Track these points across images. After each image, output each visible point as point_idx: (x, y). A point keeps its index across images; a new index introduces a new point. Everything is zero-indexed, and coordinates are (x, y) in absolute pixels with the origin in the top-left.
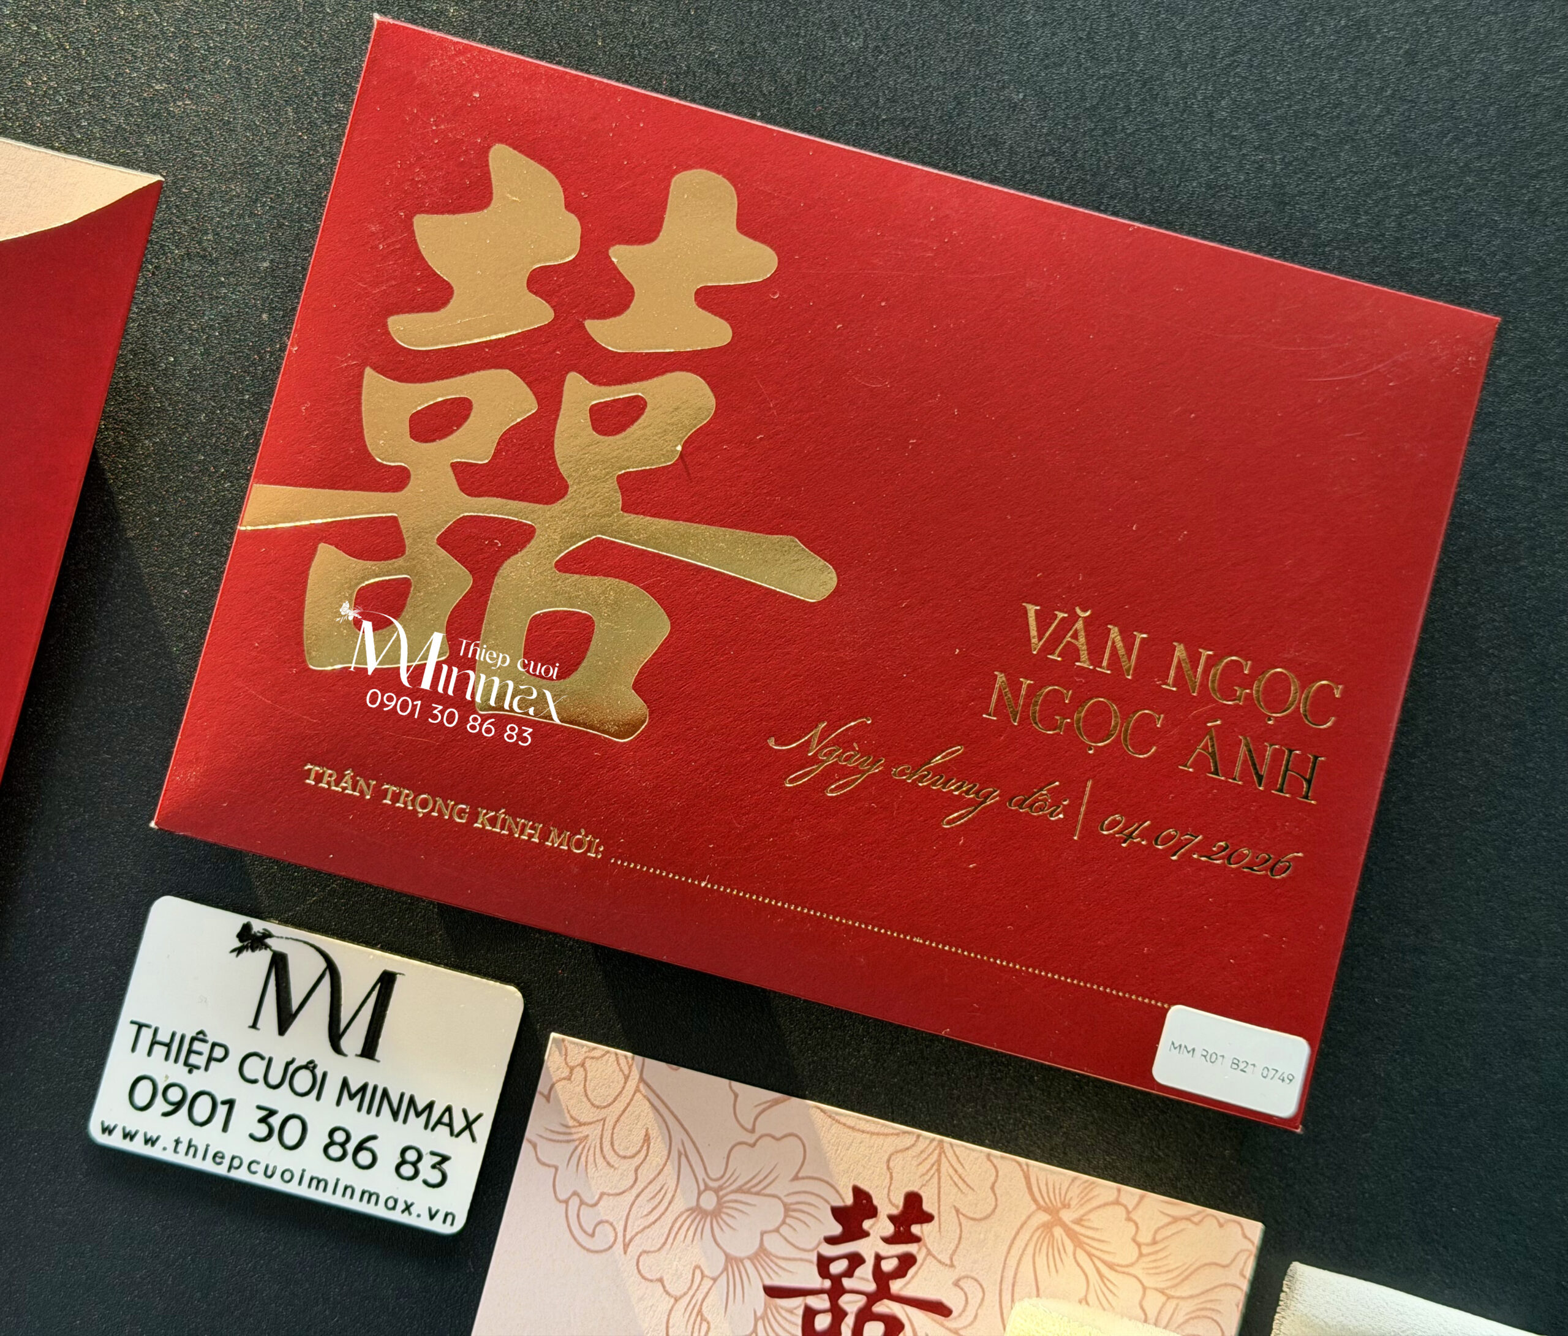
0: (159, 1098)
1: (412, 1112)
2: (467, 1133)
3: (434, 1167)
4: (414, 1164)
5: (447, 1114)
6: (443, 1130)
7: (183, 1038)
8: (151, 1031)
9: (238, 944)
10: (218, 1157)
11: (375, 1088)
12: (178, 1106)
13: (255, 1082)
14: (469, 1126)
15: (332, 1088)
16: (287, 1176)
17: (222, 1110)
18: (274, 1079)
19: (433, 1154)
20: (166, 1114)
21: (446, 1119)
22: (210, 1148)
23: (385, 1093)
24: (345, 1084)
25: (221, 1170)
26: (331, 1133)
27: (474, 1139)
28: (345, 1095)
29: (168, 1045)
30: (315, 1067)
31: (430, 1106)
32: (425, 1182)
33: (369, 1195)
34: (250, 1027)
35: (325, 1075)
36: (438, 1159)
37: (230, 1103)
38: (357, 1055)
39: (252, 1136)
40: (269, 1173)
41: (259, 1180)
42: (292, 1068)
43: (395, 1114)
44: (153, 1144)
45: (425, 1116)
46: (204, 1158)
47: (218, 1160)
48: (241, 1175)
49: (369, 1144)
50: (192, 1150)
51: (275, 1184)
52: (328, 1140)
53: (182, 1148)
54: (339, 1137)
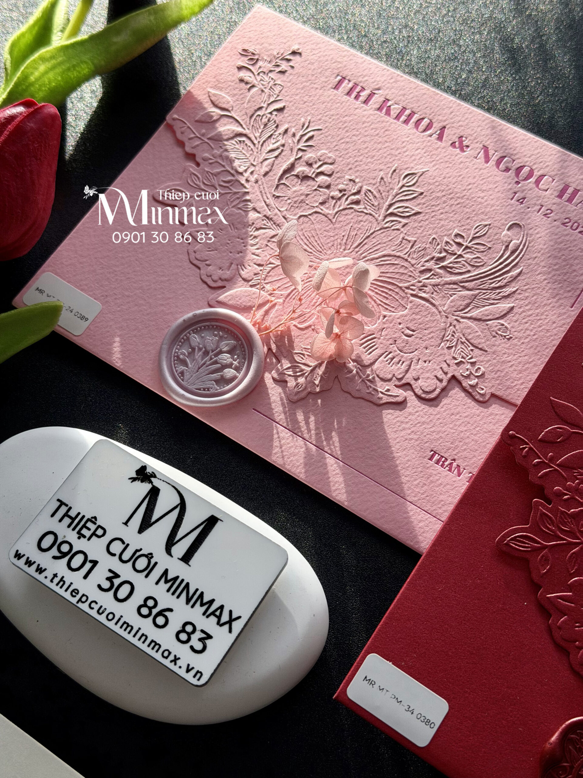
0: (55, 548)
1: (199, 603)
2: (227, 627)
3: (200, 640)
4: (189, 634)
5: (219, 611)
6: (213, 619)
7: (84, 517)
8: (66, 508)
9: (134, 475)
10: (75, 592)
11: (183, 581)
12: (64, 555)
13: (114, 555)
14: (230, 622)
15: (157, 573)
16: (110, 617)
17: (88, 565)
18: (125, 557)
19: (202, 631)
20: (55, 558)
21: (218, 613)
22: (72, 585)
23: (187, 585)
24: (166, 572)
25: (74, 600)
26: (146, 600)
27: (230, 631)
28: (163, 580)
29: (73, 519)
30: (152, 557)
31: (212, 602)
32: (192, 648)
33: (155, 644)
34: (123, 523)
35: (156, 563)
36: (204, 636)
37: (95, 563)
38: (178, 558)
39: (99, 586)
40: (101, 611)
41: (93, 613)
42: (138, 554)
43: (188, 601)
44: (40, 573)
45: (205, 607)
46: (66, 590)
47: (74, 594)
48: (85, 607)
49: (167, 613)
50: (61, 583)
51: (102, 618)
52: (142, 603)
53: (56, 580)
54: (150, 603)
